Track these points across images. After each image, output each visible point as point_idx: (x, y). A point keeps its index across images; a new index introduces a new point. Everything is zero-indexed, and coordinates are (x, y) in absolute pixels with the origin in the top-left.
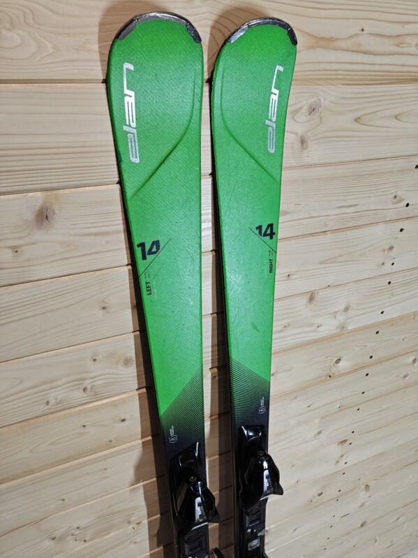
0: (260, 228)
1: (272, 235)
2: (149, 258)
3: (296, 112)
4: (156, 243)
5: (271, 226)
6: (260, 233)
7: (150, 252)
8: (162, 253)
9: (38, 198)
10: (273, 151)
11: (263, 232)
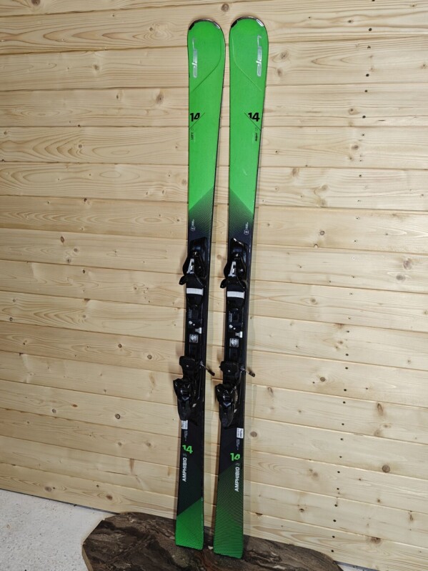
0: (250, 114)
1: (257, 119)
2: (195, 120)
3: (274, 57)
4: (198, 114)
5: (257, 114)
6: (251, 117)
7: (195, 118)
8: (200, 119)
9: (157, 91)
10: (259, 75)
11: (253, 116)
